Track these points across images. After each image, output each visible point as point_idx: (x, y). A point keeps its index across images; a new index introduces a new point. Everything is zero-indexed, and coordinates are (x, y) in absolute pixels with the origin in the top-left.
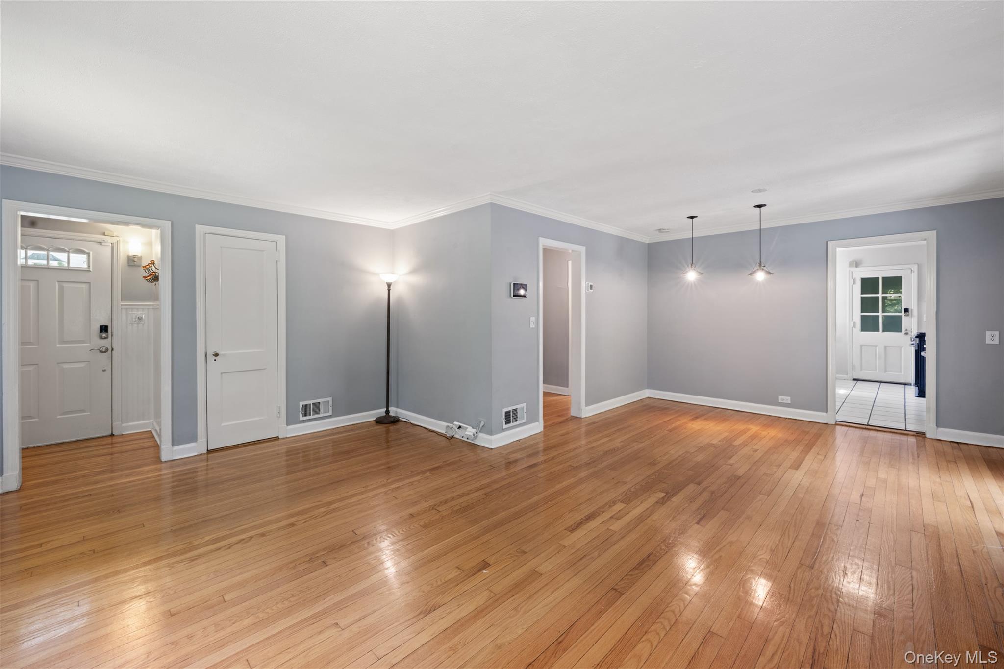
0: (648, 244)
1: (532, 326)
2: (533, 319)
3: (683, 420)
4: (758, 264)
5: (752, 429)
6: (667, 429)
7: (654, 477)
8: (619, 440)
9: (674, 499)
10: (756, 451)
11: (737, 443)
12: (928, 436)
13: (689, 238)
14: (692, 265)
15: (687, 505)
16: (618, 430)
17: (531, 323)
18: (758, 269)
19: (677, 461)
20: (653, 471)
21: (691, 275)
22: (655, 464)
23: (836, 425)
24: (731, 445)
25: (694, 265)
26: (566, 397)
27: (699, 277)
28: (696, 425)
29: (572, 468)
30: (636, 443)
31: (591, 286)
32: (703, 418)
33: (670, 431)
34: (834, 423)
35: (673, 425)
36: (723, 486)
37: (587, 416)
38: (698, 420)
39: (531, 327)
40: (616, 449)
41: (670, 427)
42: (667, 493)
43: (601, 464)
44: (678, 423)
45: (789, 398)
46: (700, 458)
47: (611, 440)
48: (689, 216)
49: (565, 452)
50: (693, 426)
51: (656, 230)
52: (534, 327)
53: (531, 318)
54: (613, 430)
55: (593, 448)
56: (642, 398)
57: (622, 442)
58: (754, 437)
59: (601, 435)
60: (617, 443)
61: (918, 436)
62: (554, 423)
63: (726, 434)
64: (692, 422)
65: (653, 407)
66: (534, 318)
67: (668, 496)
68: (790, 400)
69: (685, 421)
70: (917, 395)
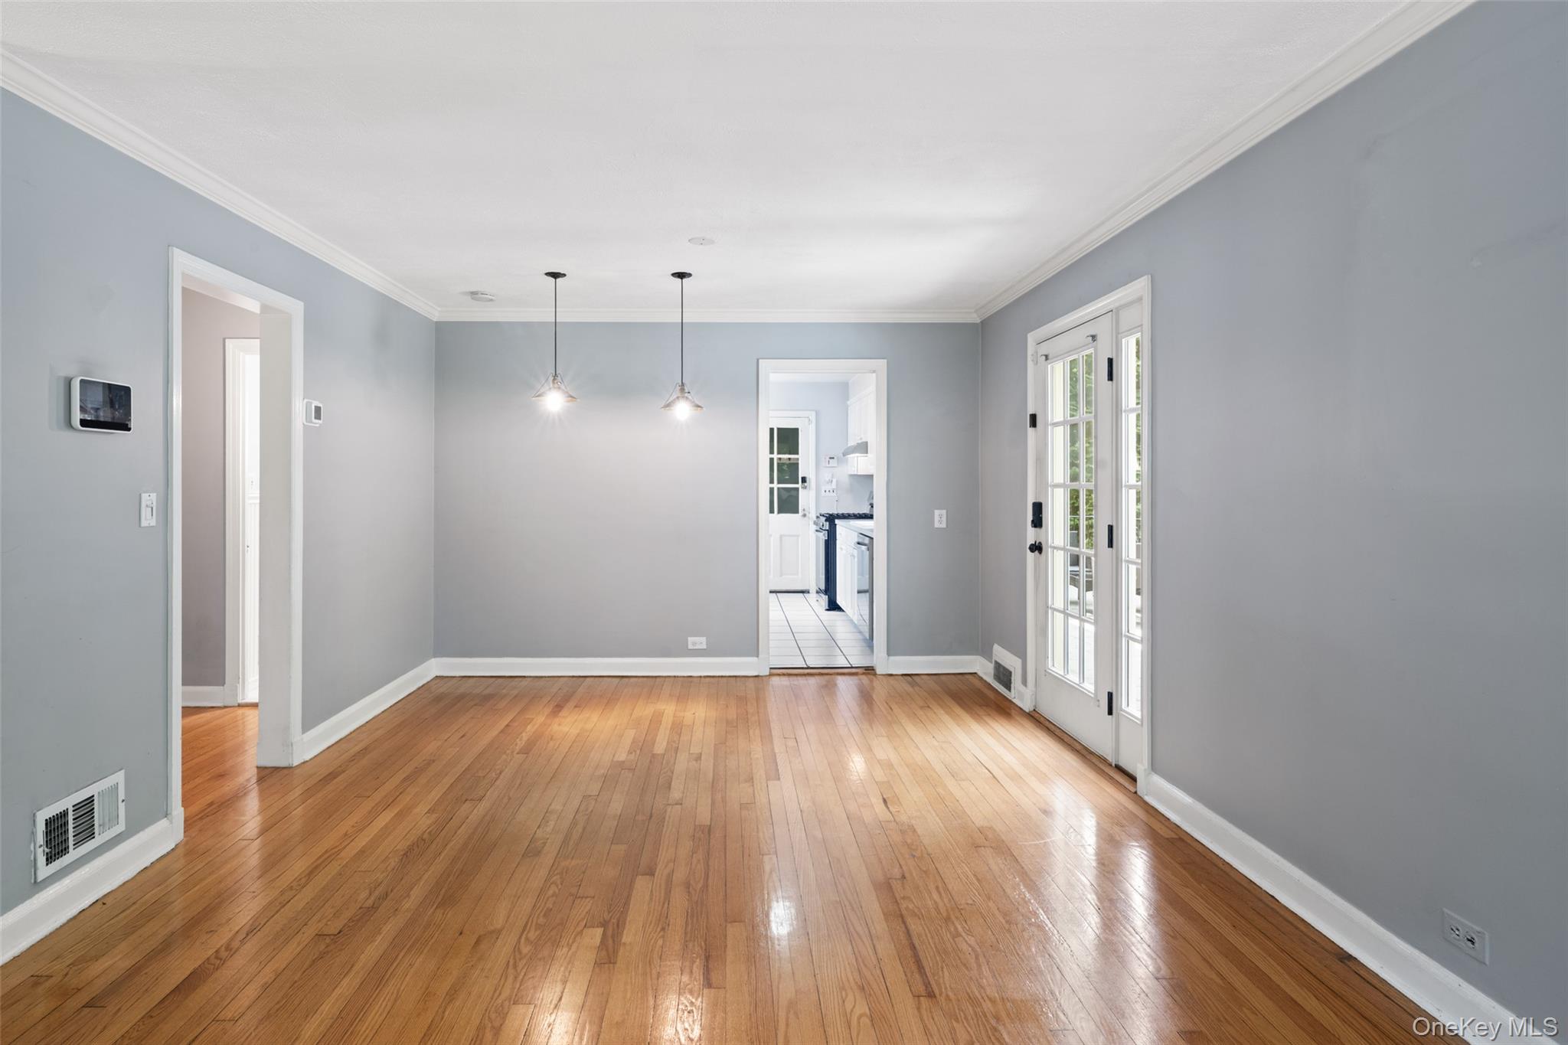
0: (436, 322)
1: (148, 520)
2: (150, 499)
3: (539, 719)
4: (678, 388)
5: (664, 710)
6: (518, 748)
7: (553, 889)
8: (422, 809)
9: (627, 937)
10: (699, 758)
11: (660, 747)
12: (879, 671)
13: (552, 323)
14: (554, 379)
15: (660, 942)
16: (405, 779)
17: (145, 512)
18: (678, 398)
19: (579, 828)
20: (543, 873)
21: (554, 402)
22: (538, 853)
23: (771, 675)
24: (654, 756)
25: (559, 379)
26: (218, 712)
27: (569, 404)
28: (568, 726)
29: (328, 940)
30: (467, 805)
31: (318, 410)
32: (571, 704)
33: (526, 750)
34: (768, 674)
35: (525, 736)
36: (695, 861)
37: (307, 757)
38: (564, 713)
39: (144, 523)
40: (426, 836)
41: (521, 743)
42: (604, 924)
43: (408, 896)
44: (530, 729)
45: (703, 640)
46: (617, 805)
47: (400, 815)
48: (547, 272)
49: (282, 893)
50: (565, 729)
51: (465, 293)
52: (153, 523)
53: (143, 495)
54: (395, 781)
55: (362, 852)
56: (424, 682)
57: (430, 811)
58: (678, 728)
59: (368, 805)
60: (421, 819)
61: (869, 674)
62: (211, 804)
63: (630, 734)
64: (557, 720)
65: (461, 697)
66: (154, 496)
67: (610, 932)
68: (705, 643)
69: (540, 719)
70: (827, 608)
